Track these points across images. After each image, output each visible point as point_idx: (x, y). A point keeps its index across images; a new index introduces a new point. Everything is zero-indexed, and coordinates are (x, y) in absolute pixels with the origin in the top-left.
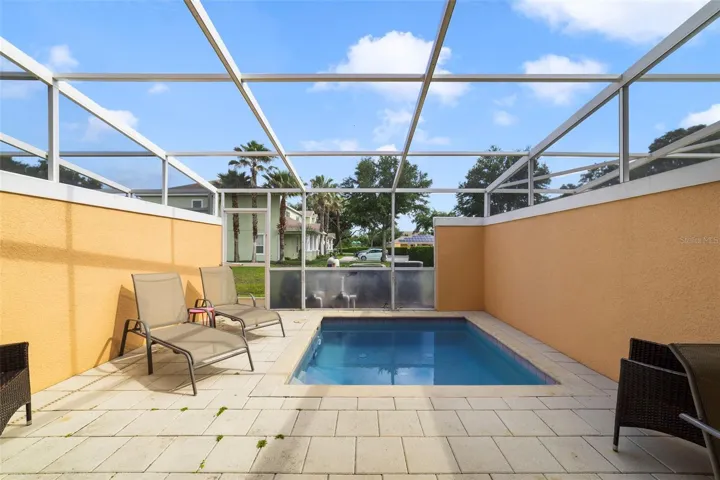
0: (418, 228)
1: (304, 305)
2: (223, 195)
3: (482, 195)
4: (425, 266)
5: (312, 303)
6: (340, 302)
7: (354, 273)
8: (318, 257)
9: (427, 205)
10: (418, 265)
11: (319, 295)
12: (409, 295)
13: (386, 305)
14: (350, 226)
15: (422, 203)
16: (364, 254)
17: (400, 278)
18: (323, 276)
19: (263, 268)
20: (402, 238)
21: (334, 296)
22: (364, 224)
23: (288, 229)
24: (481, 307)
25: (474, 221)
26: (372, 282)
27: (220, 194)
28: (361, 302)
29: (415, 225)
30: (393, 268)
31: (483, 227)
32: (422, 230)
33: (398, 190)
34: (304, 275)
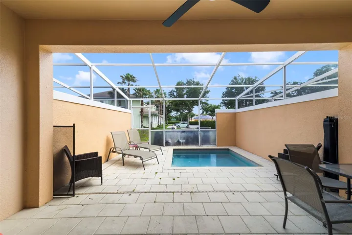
0: (203, 112)
1: (164, 145)
2: (131, 102)
3: (235, 100)
4: (211, 129)
5: (167, 144)
6: (179, 143)
7: (184, 132)
8: (158, 126)
9: (208, 102)
10: (209, 128)
11: (170, 141)
12: (206, 141)
13: (197, 143)
14: (171, 112)
15: (205, 101)
16: (179, 125)
17: (202, 134)
18: (171, 133)
19: (148, 130)
20: (195, 117)
21: (176, 141)
22: (177, 111)
23: (144, 114)
24: (235, 145)
25: (232, 111)
26: (191, 135)
27: (130, 101)
28: (187, 143)
29: (201, 111)
30: (200, 130)
31: (235, 113)
32: (204, 113)
33: (201, 99)
34: (164, 133)
